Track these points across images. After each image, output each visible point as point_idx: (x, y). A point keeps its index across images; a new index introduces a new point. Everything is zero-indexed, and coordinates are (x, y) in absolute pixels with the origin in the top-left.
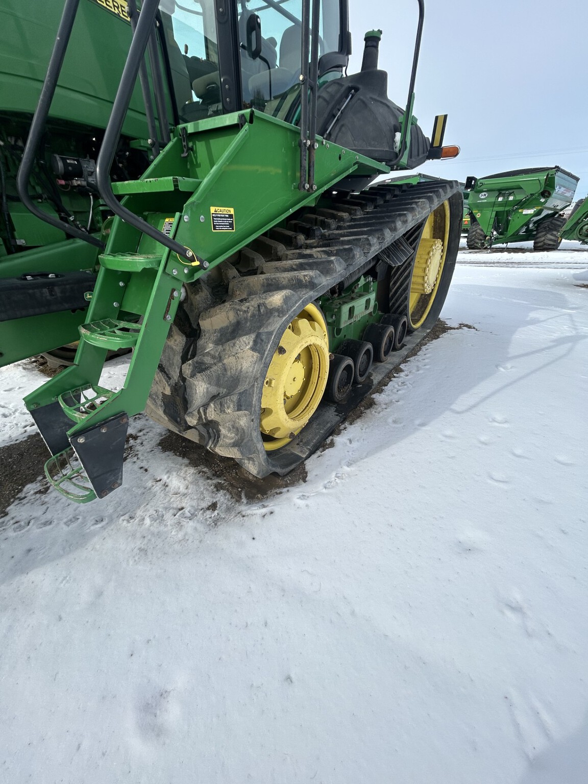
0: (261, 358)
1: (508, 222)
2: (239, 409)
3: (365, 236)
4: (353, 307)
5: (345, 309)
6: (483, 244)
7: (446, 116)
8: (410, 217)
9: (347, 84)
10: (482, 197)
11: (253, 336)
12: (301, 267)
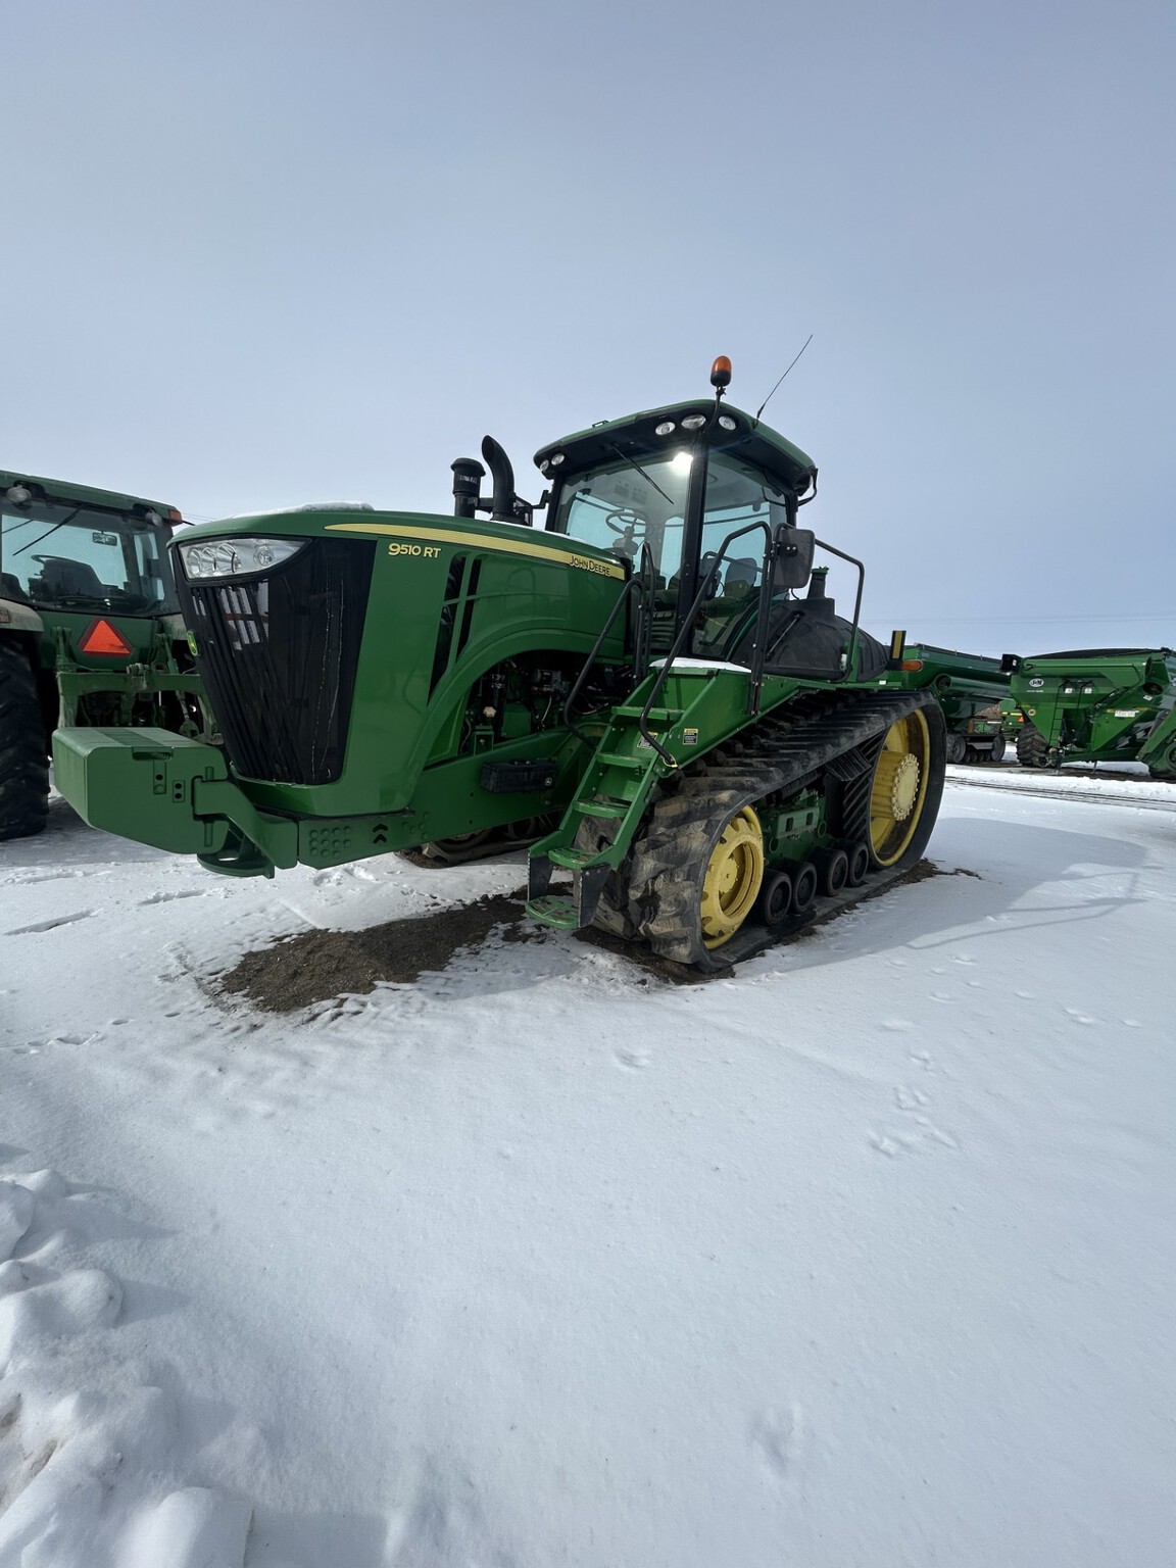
0: (710, 840)
1: (1089, 727)
2: (688, 879)
3: (805, 751)
4: (792, 819)
5: (783, 819)
6: (1043, 761)
7: (904, 633)
8: (857, 733)
9: (793, 608)
10: (1035, 685)
11: (705, 822)
12: (743, 774)
